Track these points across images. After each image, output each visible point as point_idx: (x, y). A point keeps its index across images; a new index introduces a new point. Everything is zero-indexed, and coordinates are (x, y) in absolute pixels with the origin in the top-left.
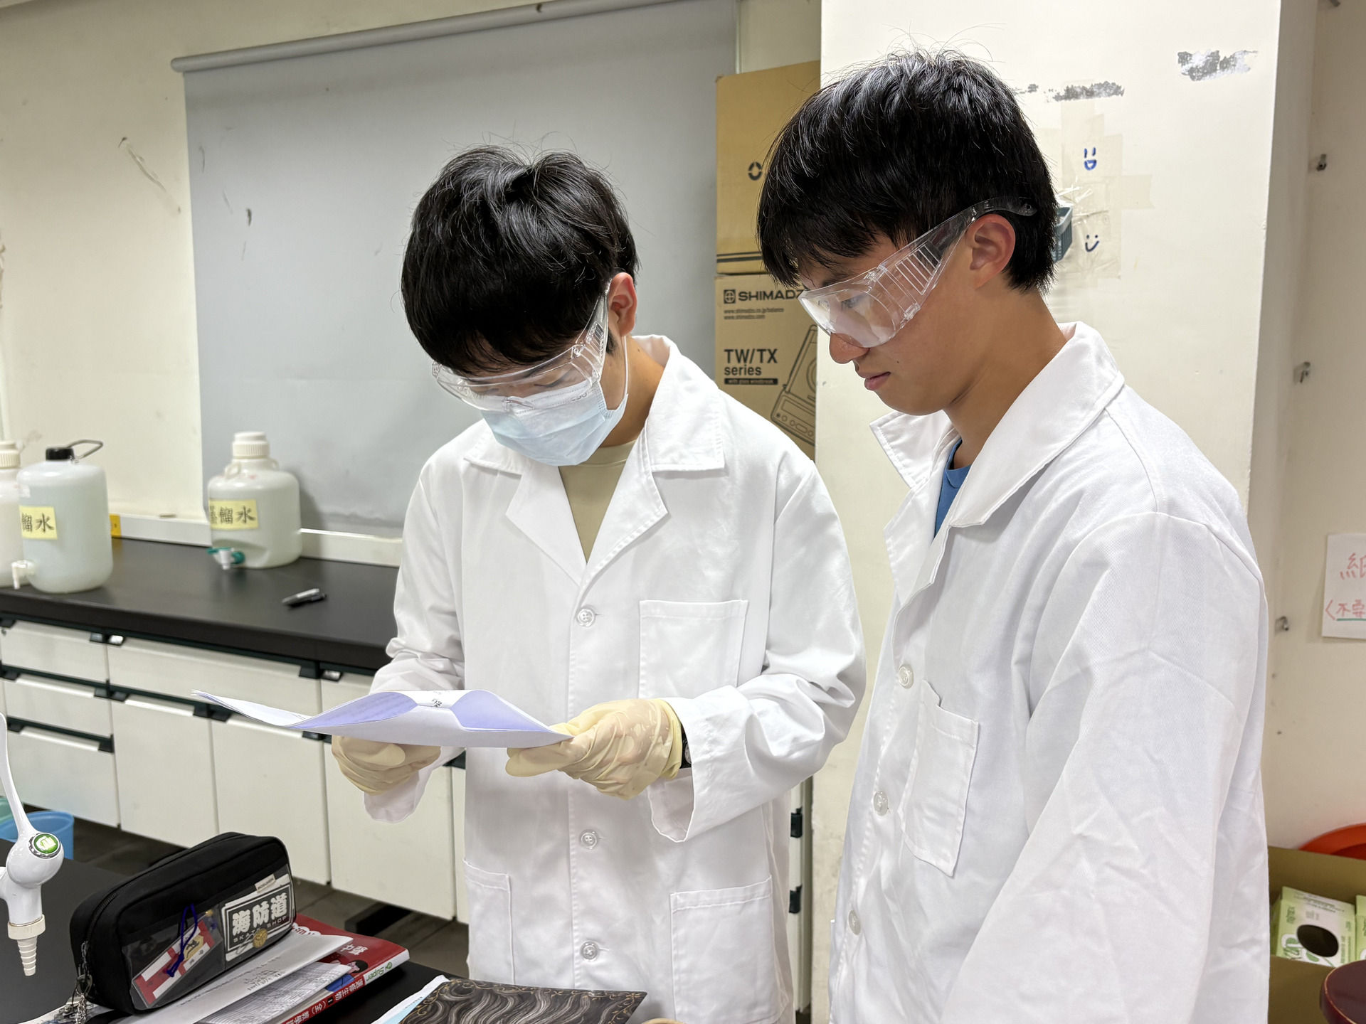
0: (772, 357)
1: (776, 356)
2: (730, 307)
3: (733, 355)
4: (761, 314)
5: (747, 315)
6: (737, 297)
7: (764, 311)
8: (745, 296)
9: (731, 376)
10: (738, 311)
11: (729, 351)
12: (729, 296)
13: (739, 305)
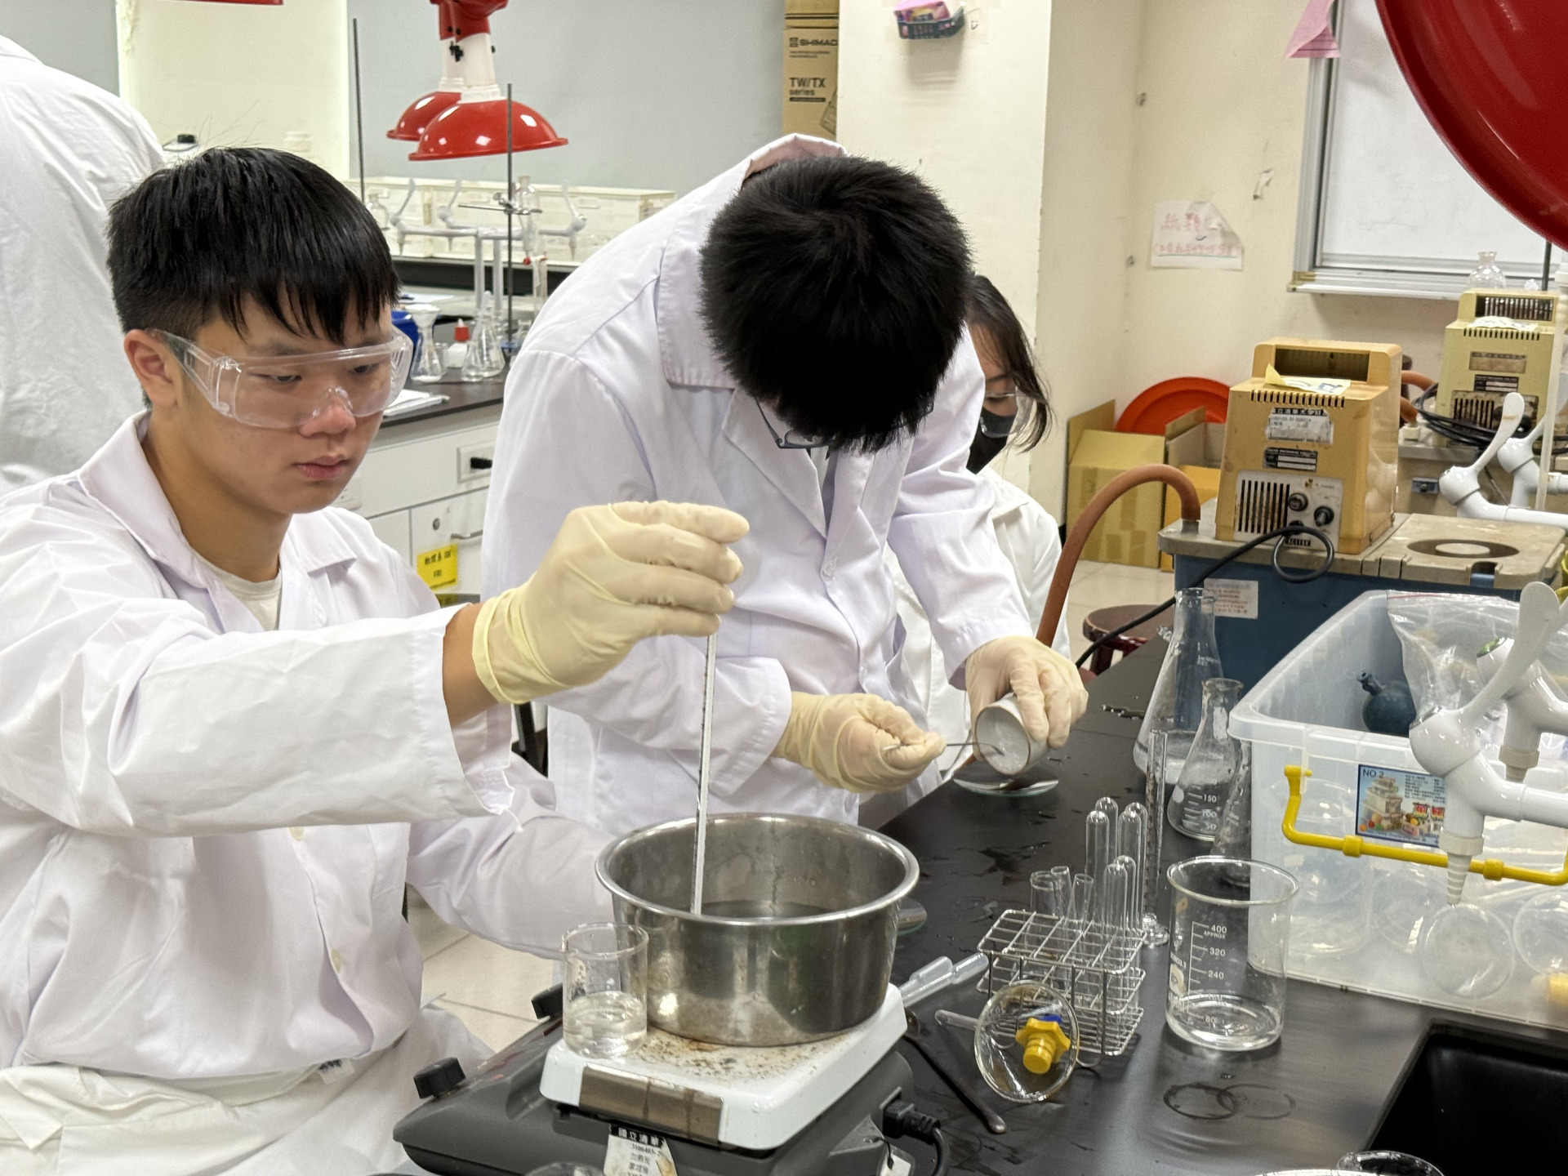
0: (822, 84)
1: (825, 82)
2: (794, 50)
3: (796, 81)
4: (815, 54)
5: (806, 55)
6: (799, 42)
7: (817, 53)
8: (804, 42)
9: (794, 96)
10: (801, 52)
11: (793, 79)
12: (794, 42)
13: (801, 48)
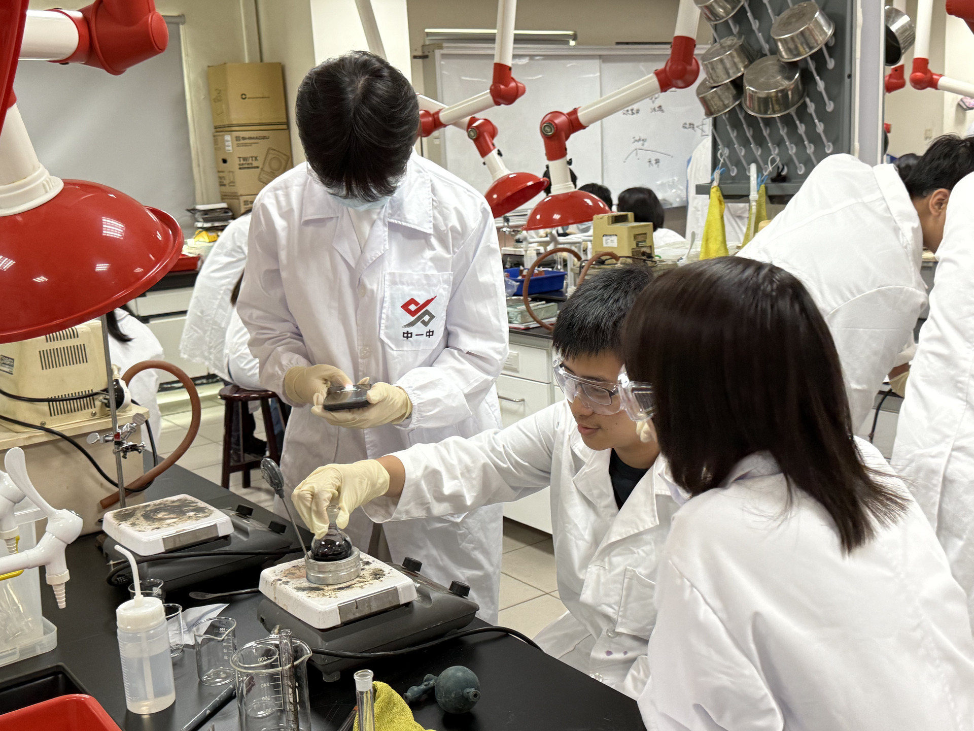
0: (256, 158)
1: (258, 158)
2: (238, 142)
4: (251, 144)
5: (245, 145)
8: (244, 138)
9: (241, 167)
10: (242, 144)
11: (240, 158)
12: (238, 138)
13: (242, 141)
